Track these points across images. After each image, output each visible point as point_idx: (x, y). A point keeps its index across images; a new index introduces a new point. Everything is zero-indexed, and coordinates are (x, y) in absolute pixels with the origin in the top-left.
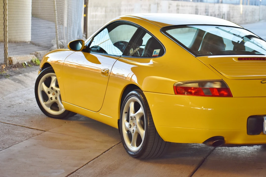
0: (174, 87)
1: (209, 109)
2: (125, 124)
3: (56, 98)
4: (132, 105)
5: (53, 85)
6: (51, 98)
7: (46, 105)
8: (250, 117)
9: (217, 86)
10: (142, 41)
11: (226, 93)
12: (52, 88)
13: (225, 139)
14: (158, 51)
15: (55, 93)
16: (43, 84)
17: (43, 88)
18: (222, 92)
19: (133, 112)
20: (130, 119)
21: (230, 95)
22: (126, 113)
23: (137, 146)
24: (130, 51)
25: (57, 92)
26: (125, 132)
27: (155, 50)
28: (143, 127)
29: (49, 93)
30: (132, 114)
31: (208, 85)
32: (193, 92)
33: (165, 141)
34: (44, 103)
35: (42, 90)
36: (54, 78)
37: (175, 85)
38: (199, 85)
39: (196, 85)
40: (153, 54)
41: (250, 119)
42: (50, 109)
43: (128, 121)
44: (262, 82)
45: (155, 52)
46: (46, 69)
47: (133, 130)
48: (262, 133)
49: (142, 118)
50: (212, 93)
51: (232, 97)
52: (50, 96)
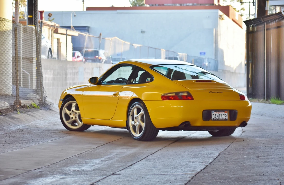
1: (181, 107)
2: (131, 122)
3: (76, 117)
4: (135, 110)
5: (73, 109)
7: (68, 123)
8: (204, 111)
9: (185, 94)
10: (138, 75)
11: (190, 98)
12: (73, 111)
13: (191, 123)
15: (75, 114)
16: (66, 109)
17: (66, 112)
18: (188, 98)
19: (136, 114)
20: (135, 118)
21: (192, 99)
22: (131, 115)
23: (140, 133)
24: (131, 81)
25: (76, 113)
26: (131, 127)
27: (147, 79)
28: (143, 122)
29: (70, 114)
30: (136, 115)
31: (181, 94)
32: (172, 98)
33: (157, 128)
34: (67, 122)
35: (65, 113)
36: (74, 105)
37: (162, 95)
38: (175, 94)
39: (174, 94)
40: (146, 81)
42: (71, 125)
43: (133, 120)
44: (210, 92)
45: (148, 80)
46: (68, 98)
47: (137, 124)
48: (210, 120)
49: (142, 117)
50: (183, 98)
51: (194, 100)
52: (71, 116)
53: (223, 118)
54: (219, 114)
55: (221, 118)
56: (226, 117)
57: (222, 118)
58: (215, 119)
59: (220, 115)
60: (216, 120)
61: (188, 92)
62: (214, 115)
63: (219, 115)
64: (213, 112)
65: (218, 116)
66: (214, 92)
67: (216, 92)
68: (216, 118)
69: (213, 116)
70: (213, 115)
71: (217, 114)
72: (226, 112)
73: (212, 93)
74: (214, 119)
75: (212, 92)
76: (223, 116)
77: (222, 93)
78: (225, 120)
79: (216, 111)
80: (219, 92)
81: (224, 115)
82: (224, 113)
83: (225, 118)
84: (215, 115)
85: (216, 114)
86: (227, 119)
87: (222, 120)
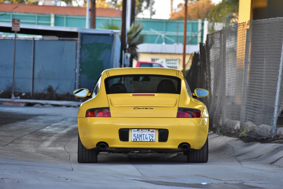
8: (120, 130)
21: (109, 116)
33: (87, 149)
37: (86, 112)
54: (143, 133)
55: (144, 139)
56: (153, 137)
57: (147, 138)
59: (144, 135)
61: (108, 108)
62: (136, 135)
63: (142, 135)
64: (134, 131)
65: (141, 136)
67: (144, 108)
70: (135, 135)
71: (141, 134)
72: (154, 131)
73: (138, 109)
74: (135, 140)
75: (139, 107)
76: (148, 136)
77: (152, 109)
80: (148, 108)
81: (150, 135)
82: (150, 133)
83: (150, 139)
84: (138, 135)
86: (154, 140)
87: (146, 141)
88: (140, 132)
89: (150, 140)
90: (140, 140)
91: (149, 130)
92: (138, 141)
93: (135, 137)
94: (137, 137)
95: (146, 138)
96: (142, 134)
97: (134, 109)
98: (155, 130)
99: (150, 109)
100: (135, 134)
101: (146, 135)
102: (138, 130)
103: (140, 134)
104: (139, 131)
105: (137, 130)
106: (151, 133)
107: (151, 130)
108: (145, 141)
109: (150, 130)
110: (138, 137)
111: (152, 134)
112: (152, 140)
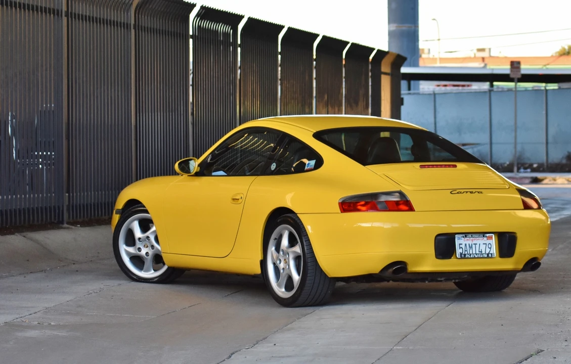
0: (339, 203)
6: (147, 254)
8: (439, 235)
9: (395, 198)
11: (406, 207)
12: (148, 237)
13: (408, 265)
14: (313, 163)
18: (401, 206)
20: (281, 252)
21: (411, 209)
31: (383, 198)
32: (363, 208)
33: (329, 276)
37: (341, 201)
38: (371, 198)
40: (306, 168)
41: (439, 237)
44: (452, 192)
45: (309, 164)
47: (284, 269)
48: (454, 257)
50: (389, 207)
51: (415, 211)
53: (483, 252)
54: (475, 242)
55: (477, 252)
56: (490, 248)
57: (481, 252)
58: (465, 255)
59: (475, 244)
60: (467, 256)
61: (401, 194)
62: (463, 246)
63: (474, 246)
64: (459, 239)
65: (471, 247)
66: (462, 191)
67: (467, 192)
68: (466, 253)
69: (460, 248)
70: (461, 246)
71: (470, 242)
72: (491, 238)
73: (458, 193)
74: (463, 256)
75: (458, 191)
76: (483, 248)
77: (481, 193)
78: (489, 256)
79: (466, 234)
80: (474, 191)
81: (486, 244)
82: (485, 240)
83: (487, 252)
84: (466, 245)
85: (467, 243)
86: (494, 254)
87: (482, 256)
88: (469, 238)
89: (488, 255)
90: (470, 255)
91: (484, 236)
92: (468, 258)
93: (461, 249)
94: (465, 251)
95: (479, 252)
96: (473, 243)
97: (451, 193)
98: (493, 235)
99: (478, 192)
100: (462, 244)
101: (480, 244)
102: (466, 236)
103: (469, 244)
104: (467, 238)
105: (464, 235)
106: (488, 242)
107: (488, 235)
108: (479, 256)
109: (486, 235)
110: (467, 251)
111: (489, 244)
112: (490, 255)
